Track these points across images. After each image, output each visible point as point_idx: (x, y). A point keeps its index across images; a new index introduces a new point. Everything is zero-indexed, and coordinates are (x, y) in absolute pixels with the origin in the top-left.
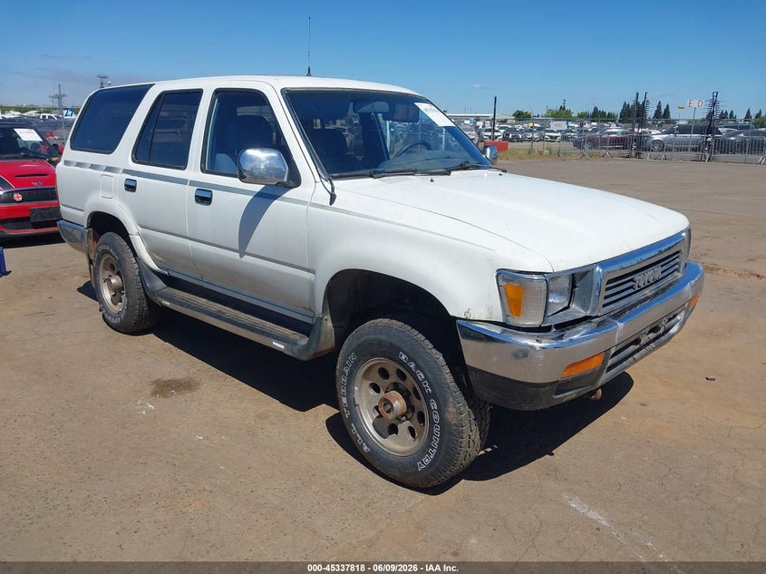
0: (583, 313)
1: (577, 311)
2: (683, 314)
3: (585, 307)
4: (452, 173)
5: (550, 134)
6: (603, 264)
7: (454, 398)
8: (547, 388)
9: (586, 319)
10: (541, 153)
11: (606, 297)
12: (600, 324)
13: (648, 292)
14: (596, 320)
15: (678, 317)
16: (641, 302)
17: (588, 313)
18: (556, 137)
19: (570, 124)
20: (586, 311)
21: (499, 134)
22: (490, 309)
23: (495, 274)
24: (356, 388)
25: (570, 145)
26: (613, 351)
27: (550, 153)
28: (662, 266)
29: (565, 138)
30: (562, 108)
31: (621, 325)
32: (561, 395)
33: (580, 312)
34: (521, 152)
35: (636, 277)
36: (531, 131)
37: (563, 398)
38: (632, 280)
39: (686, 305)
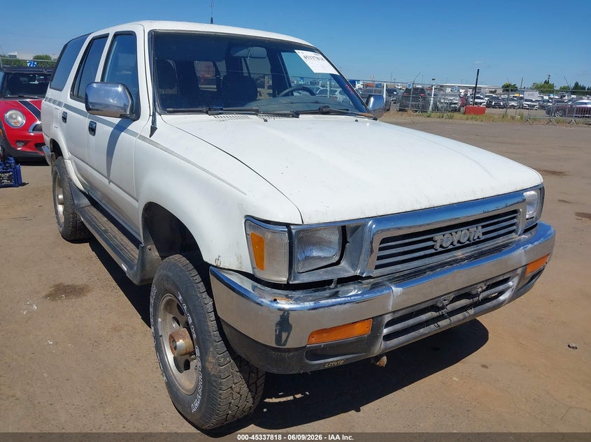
0: (351, 273)
1: (346, 269)
2: (516, 280)
3: (354, 266)
4: (300, 116)
5: (529, 103)
6: (379, 219)
7: (216, 347)
8: (291, 354)
9: (355, 279)
10: (513, 118)
11: (379, 258)
12: (375, 286)
13: (459, 254)
14: (368, 281)
15: (510, 283)
16: (442, 265)
17: (358, 272)
18: (534, 106)
19: (552, 96)
20: (355, 270)
21: (484, 101)
22: (239, 258)
23: (244, 221)
24: (160, 320)
25: (544, 112)
26: (388, 318)
27: (522, 118)
28: (483, 227)
29: (542, 107)
30: (547, 82)
31: (397, 290)
32: (322, 361)
33: (347, 271)
34: (496, 117)
35: (438, 237)
36: (513, 100)
37: (325, 364)
38: (431, 239)
39: (519, 271)
